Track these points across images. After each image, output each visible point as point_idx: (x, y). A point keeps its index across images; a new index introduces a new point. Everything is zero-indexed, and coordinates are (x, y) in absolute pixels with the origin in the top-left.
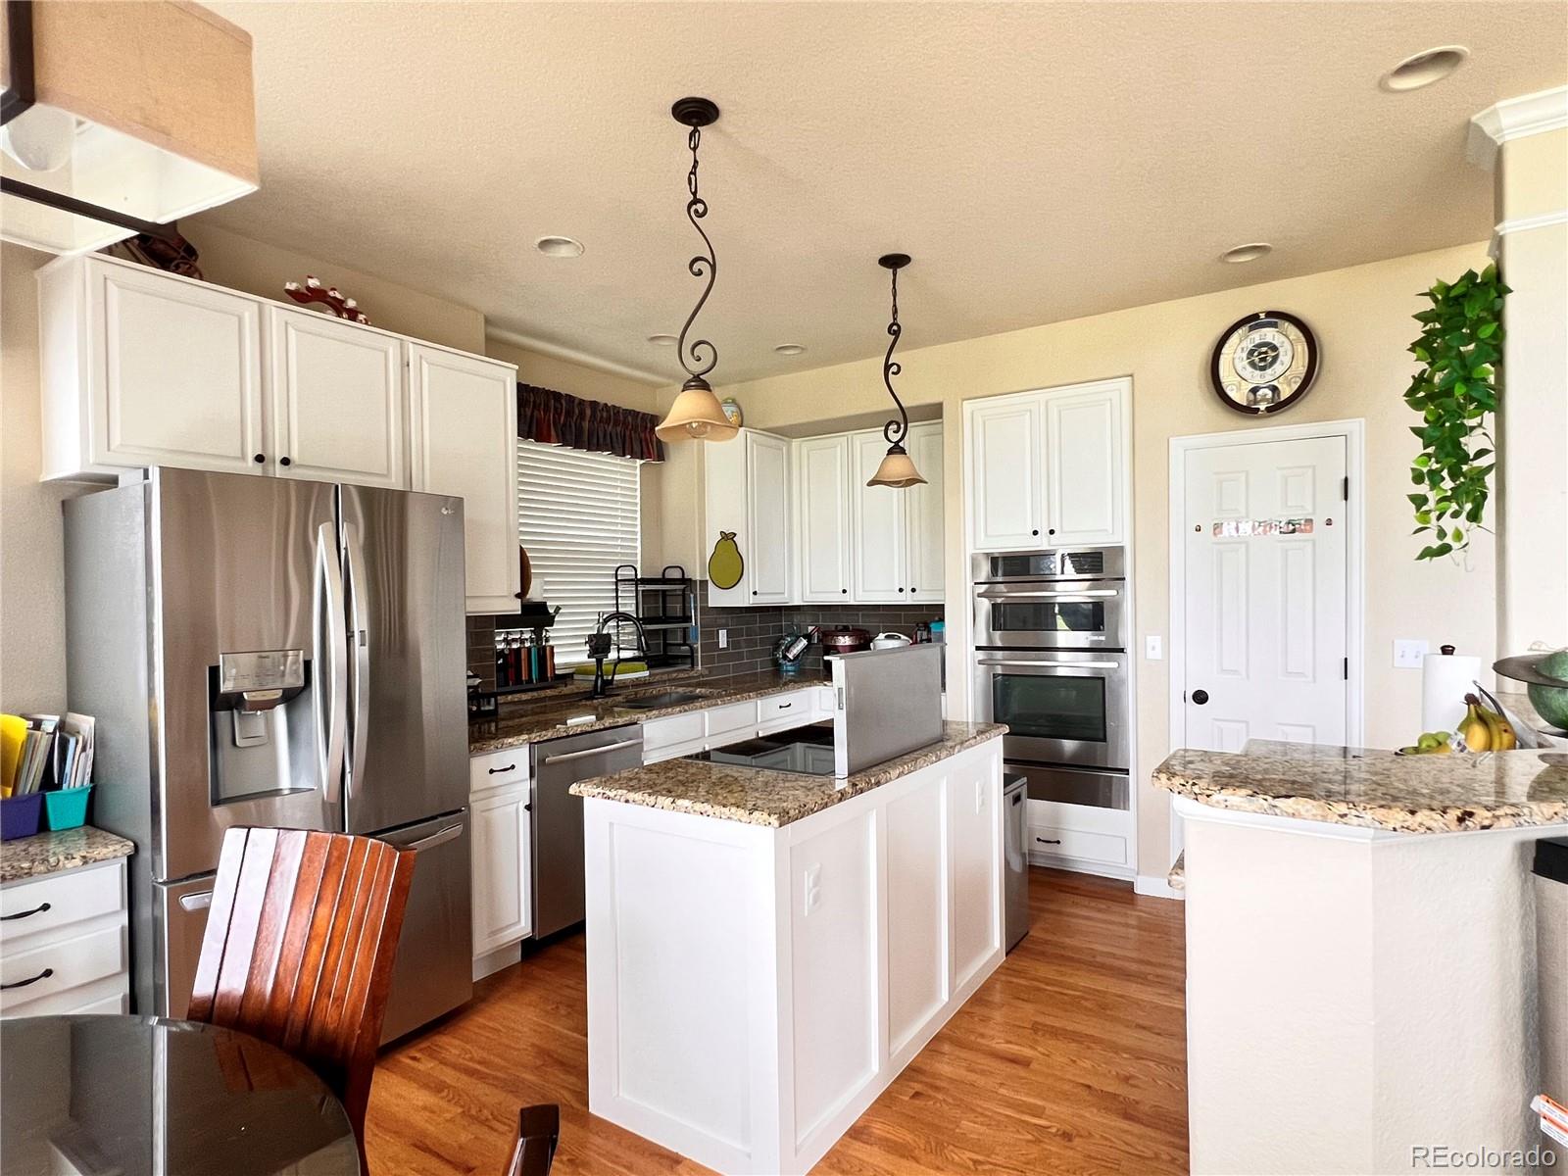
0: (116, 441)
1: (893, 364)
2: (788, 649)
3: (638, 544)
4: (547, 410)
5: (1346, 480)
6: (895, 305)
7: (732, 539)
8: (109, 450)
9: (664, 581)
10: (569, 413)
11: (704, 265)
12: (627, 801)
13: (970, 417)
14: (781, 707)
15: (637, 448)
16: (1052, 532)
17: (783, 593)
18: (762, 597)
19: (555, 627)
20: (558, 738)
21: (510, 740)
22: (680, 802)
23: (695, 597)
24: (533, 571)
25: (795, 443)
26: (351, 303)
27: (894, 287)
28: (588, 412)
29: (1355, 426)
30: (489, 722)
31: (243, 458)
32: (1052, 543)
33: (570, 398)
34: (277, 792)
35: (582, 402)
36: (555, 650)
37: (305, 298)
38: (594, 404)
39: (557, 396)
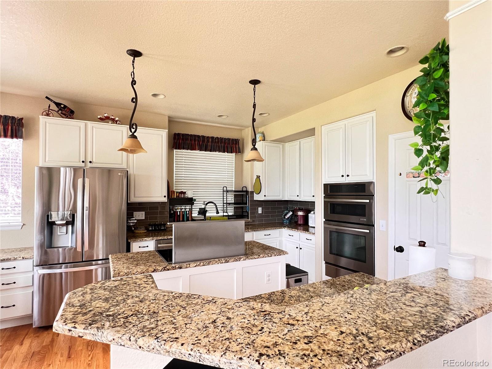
0: (47, 160)
2: (286, 215)
3: (234, 179)
4: (195, 141)
7: (259, 178)
8: (45, 162)
10: (203, 141)
13: (324, 131)
14: (265, 235)
16: (348, 176)
17: (280, 196)
18: (267, 197)
26: (117, 119)
27: (254, 92)
31: (79, 162)
39: (198, 136)
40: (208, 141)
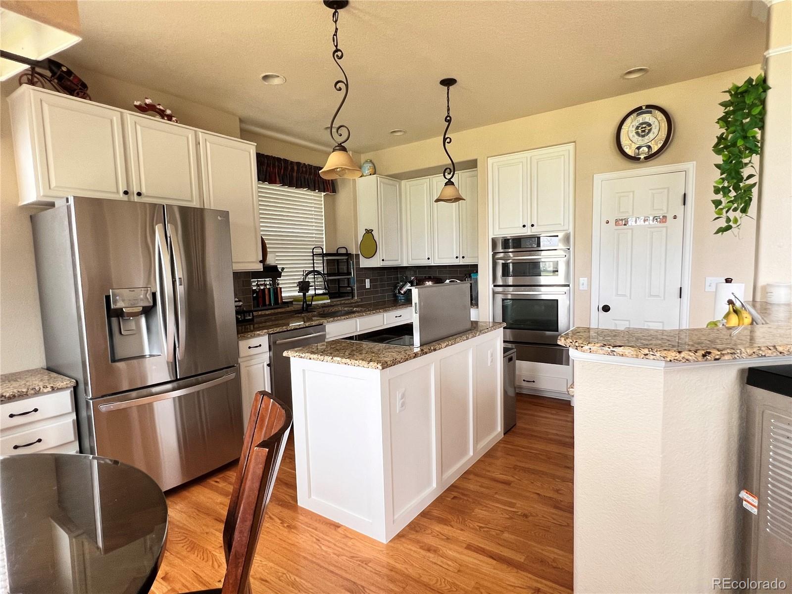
0: (53, 185)
1: (448, 138)
2: (401, 288)
3: (324, 236)
4: (274, 167)
5: (685, 194)
6: (448, 106)
7: (371, 233)
8: (50, 188)
9: (337, 254)
10: (286, 169)
11: (342, 85)
12: (310, 359)
13: (492, 165)
14: (396, 317)
15: (321, 187)
16: (532, 225)
17: (398, 260)
18: (387, 262)
19: (282, 278)
20: (282, 332)
21: (258, 332)
22: (335, 358)
23: (353, 262)
24: (268, 250)
25: (403, 182)
26: (168, 112)
27: (448, 96)
28: (296, 168)
29: (691, 166)
30: (250, 324)
31: (118, 192)
32: (533, 231)
33: (286, 161)
34: (143, 357)
35: (292, 163)
36: (282, 290)
37: (144, 109)
38: (298, 164)
39: (279, 159)
40: (292, 169)
